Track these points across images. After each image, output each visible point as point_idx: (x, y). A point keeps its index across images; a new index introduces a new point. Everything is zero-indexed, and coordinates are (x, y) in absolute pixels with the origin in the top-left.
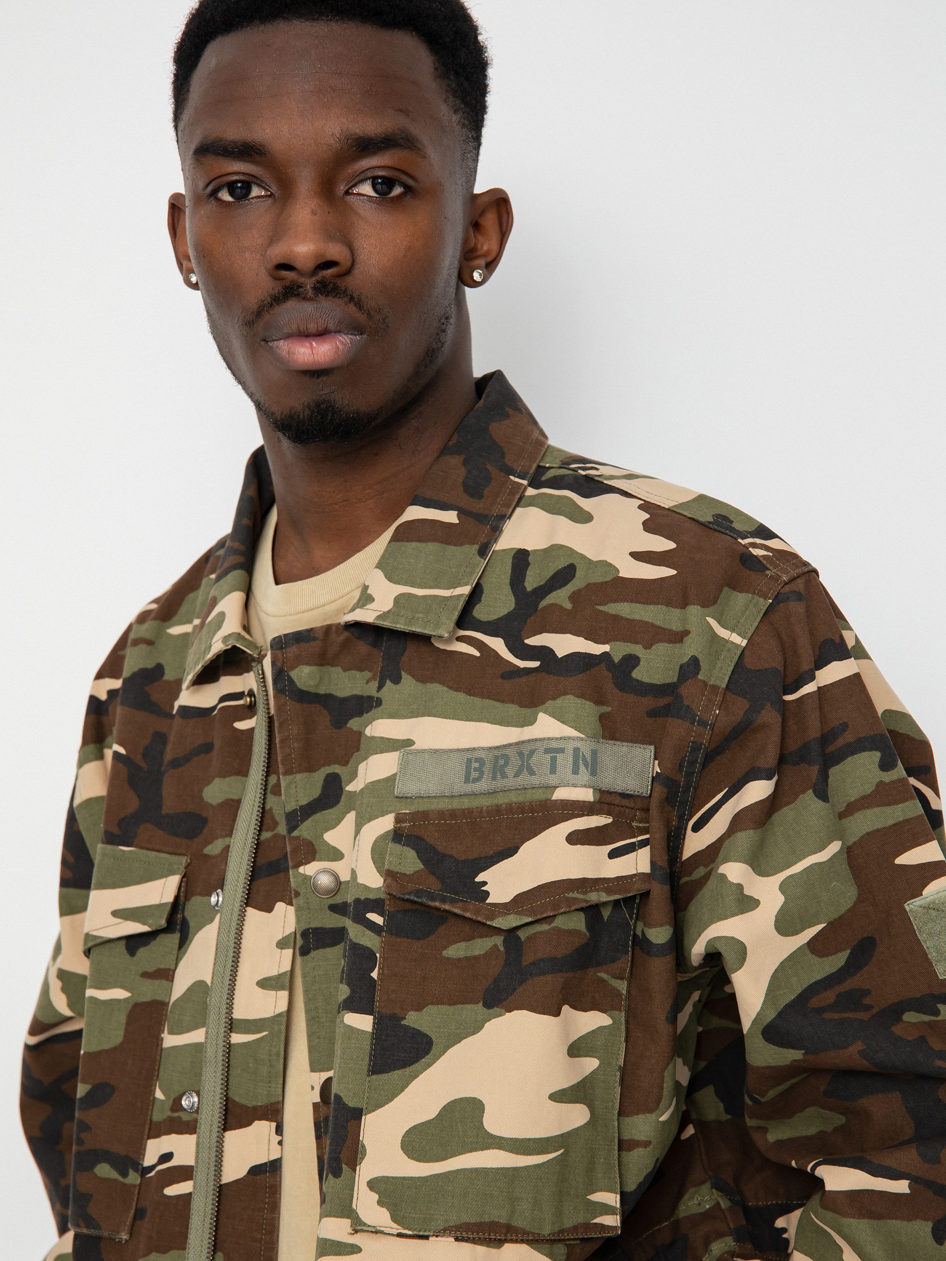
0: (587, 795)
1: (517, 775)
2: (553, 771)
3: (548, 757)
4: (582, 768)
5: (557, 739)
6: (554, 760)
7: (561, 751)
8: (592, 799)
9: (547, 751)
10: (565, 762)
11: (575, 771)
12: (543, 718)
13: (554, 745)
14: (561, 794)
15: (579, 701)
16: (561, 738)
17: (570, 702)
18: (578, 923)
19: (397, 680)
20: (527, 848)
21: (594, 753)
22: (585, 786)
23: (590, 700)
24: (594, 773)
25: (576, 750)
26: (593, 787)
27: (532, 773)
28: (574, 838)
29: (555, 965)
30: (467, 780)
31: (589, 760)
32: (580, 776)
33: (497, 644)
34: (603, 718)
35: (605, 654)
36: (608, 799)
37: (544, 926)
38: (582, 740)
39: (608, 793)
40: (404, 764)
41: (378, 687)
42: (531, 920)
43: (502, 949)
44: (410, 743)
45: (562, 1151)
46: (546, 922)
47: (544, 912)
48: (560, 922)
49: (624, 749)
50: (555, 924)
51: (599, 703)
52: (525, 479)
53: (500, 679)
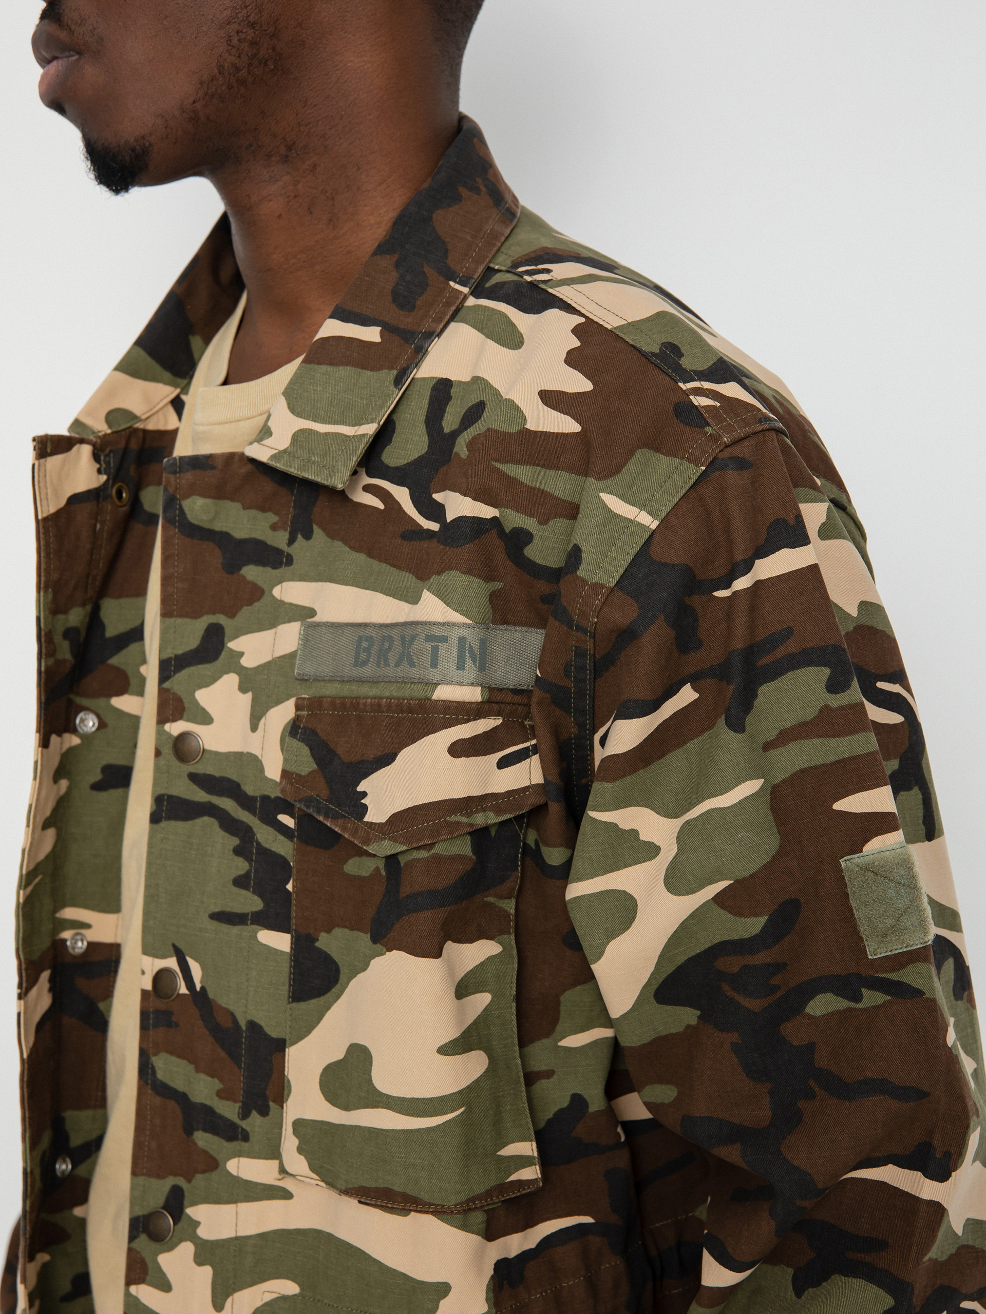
0: (474, 694)
1: (397, 665)
2: (434, 664)
3: (429, 645)
4: (469, 662)
5: (439, 624)
6: (435, 650)
7: (444, 639)
8: (479, 699)
9: (429, 638)
10: (449, 653)
11: (461, 666)
12: (427, 596)
13: (437, 632)
14: (444, 693)
15: (466, 578)
16: (444, 624)
17: (456, 579)
19: (308, 536)
20: (405, 755)
21: (483, 643)
22: (472, 684)
23: (479, 577)
24: (482, 668)
25: (462, 640)
26: (481, 685)
27: (412, 664)
28: (458, 750)
29: (435, 898)
31: (477, 651)
32: (466, 673)
33: (402, 495)
34: (494, 597)
35: (495, 519)
36: (499, 697)
37: (423, 854)
38: (468, 626)
39: (500, 690)
40: (306, 640)
41: (291, 541)
42: (405, 848)
43: (383, 873)
44: (312, 612)
45: (463, 1109)
46: (425, 849)
47: (420, 840)
48: (439, 849)
49: (518, 635)
50: (432, 852)
51: (489, 578)
52: (465, 285)
53: (399, 541)
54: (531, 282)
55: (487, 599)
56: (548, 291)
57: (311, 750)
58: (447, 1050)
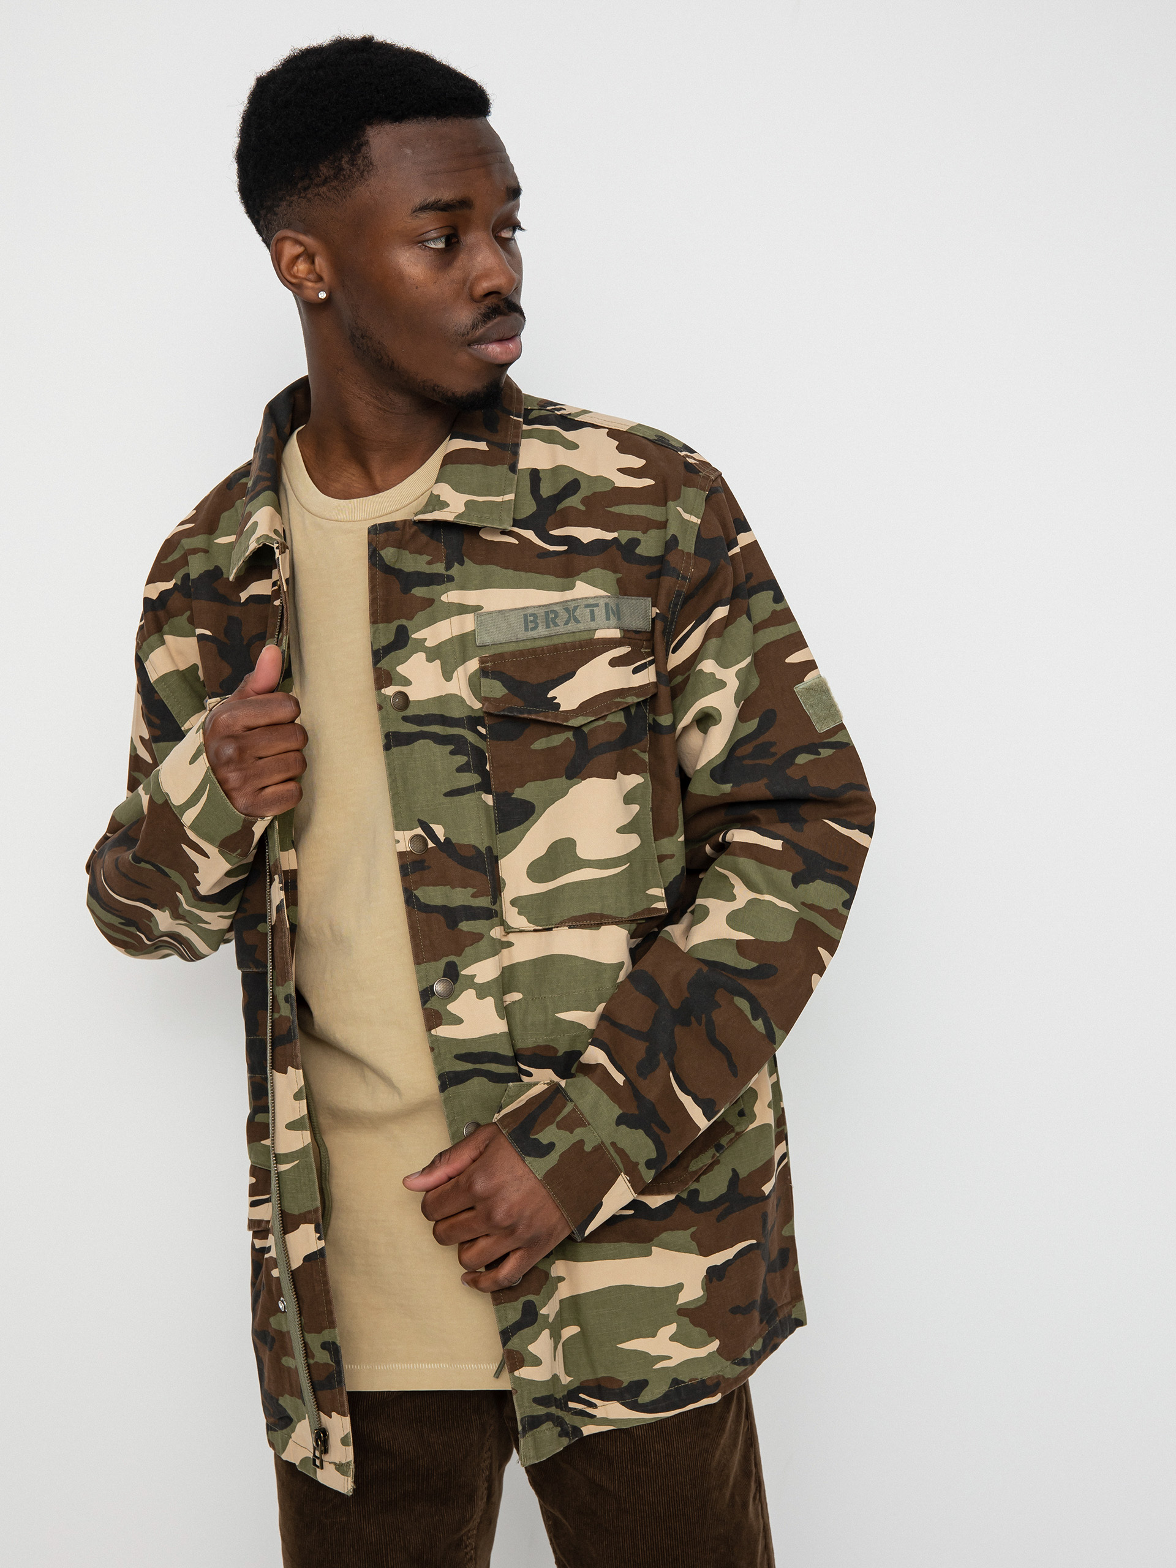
0: (616, 633)
1: (567, 623)
2: (593, 619)
3: (588, 610)
4: (612, 616)
5: (592, 598)
6: (592, 612)
7: (597, 605)
8: (620, 637)
9: (587, 606)
10: (600, 613)
11: (608, 619)
12: (579, 584)
13: (591, 602)
14: (600, 634)
15: (604, 571)
16: (595, 597)
17: (598, 572)
18: (619, 718)
19: (462, 563)
20: (581, 672)
21: (617, 605)
22: (615, 628)
23: (610, 570)
24: (619, 619)
25: (607, 604)
26: (619, 628)
27: (577, 621)
28: (614, 663)
29: (609, 747)
30: (526, 629)
31: (615, 609)
32: (611, 622)
33: (529, 534)
34: (619, 581)
35: (615, 539)
36: (629, 635)
37: (601, 722)
38: (609, 597)
39: (629, 631)
40: (479, 623)
41: (448, 568)
42: (594, 718)
43: (573, 740)
44: (480, 608)
45: (629, 864)
46: (602, 720)
47: (602, 713)
48: (610, 719)
49: (633, 601)
50: (606, 721)
51: (615, 572)
52: (521, 418)
53: (537, 559)
54: (560, 415)
55: (616, 582)
56: (574, 420)
57: (502, 683)
58: (622, 830)
